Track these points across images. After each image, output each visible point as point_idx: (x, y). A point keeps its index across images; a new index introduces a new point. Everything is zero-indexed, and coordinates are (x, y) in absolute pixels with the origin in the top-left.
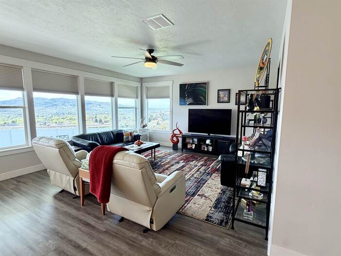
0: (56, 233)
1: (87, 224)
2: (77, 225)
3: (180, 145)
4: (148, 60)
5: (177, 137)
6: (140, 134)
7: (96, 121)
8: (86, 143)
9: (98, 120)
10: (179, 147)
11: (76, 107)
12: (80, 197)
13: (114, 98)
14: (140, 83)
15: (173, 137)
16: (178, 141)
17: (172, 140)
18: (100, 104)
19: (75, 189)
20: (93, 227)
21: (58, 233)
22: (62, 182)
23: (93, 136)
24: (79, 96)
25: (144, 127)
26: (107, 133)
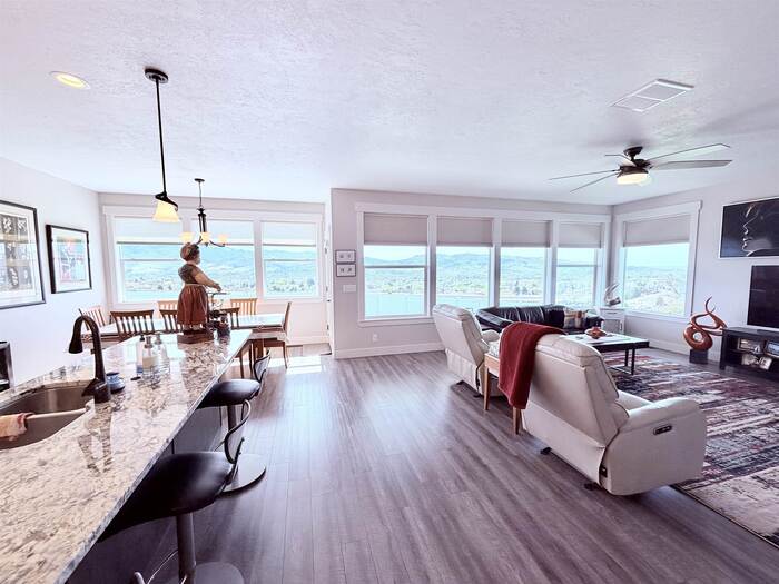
0: (451, 431)
1: (491, 437)
2: (478, 432)
3: (714, 353)
4: (625, 170)
5: (706, 334)
6: (601, 317)
7: (517, 290)
8: (497, 320)
9: (521, 289)
10: (710, 358)
11: (487, 267)
12: (483, 396)
13: (550, 249)
14: (609, 217)
15: (691, 331)
16: (709, 344)
17: (689, 337)
18: (525, 261)
19: (478, 384)
20: (499, 444)
21: (453, 432)
22: (461, 370)
23: (511, 312)
24: (493, 249)
25: (612, 303)
26: (533, 310)
